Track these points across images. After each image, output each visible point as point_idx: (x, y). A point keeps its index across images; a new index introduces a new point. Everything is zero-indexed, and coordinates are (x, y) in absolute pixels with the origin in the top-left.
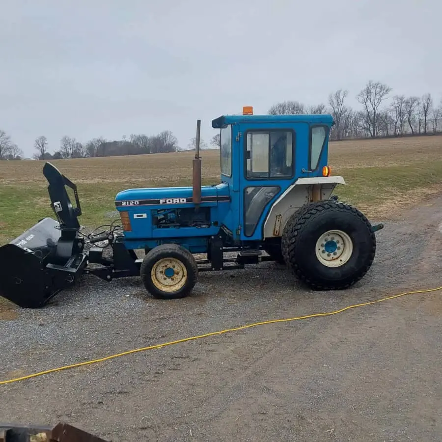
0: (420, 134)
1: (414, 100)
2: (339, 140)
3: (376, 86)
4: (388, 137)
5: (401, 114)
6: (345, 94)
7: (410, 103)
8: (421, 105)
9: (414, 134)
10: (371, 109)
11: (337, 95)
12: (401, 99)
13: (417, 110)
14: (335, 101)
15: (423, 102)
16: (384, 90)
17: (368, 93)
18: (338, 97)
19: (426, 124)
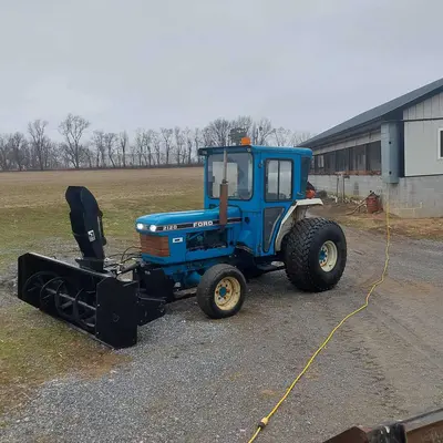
0: (120, 168)
1: (113, 136)
2: (42, 170)
3: (75, 119)
4: (91, 168)
5: (101, 148)
6: (45, 124)
7: (109, 138)
8: (119, 141)
9: (115, 168)
10: (72, 141)
11: (37, 125)
12: (101, 134)
13: (116, 145)
14: (35, 130)
15: (120, 137)
16: (83, 124)
17: (69, 125)
18: (37, 127)
19: (124, 159)
